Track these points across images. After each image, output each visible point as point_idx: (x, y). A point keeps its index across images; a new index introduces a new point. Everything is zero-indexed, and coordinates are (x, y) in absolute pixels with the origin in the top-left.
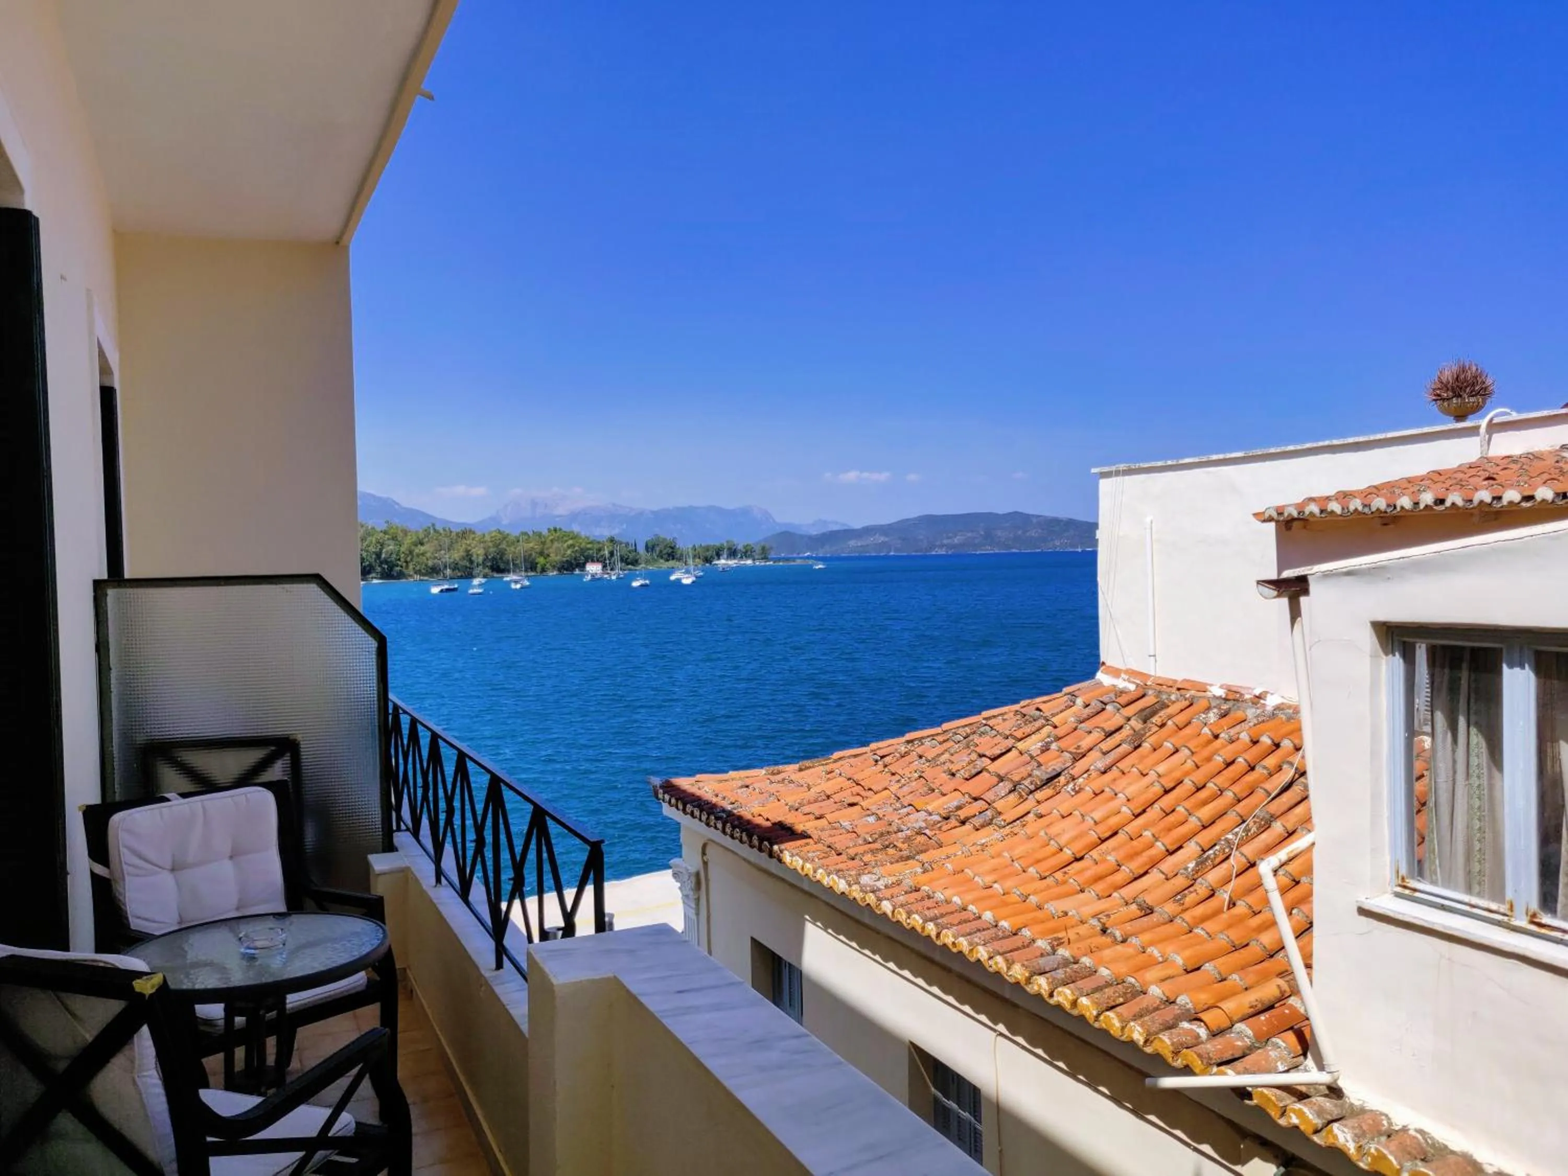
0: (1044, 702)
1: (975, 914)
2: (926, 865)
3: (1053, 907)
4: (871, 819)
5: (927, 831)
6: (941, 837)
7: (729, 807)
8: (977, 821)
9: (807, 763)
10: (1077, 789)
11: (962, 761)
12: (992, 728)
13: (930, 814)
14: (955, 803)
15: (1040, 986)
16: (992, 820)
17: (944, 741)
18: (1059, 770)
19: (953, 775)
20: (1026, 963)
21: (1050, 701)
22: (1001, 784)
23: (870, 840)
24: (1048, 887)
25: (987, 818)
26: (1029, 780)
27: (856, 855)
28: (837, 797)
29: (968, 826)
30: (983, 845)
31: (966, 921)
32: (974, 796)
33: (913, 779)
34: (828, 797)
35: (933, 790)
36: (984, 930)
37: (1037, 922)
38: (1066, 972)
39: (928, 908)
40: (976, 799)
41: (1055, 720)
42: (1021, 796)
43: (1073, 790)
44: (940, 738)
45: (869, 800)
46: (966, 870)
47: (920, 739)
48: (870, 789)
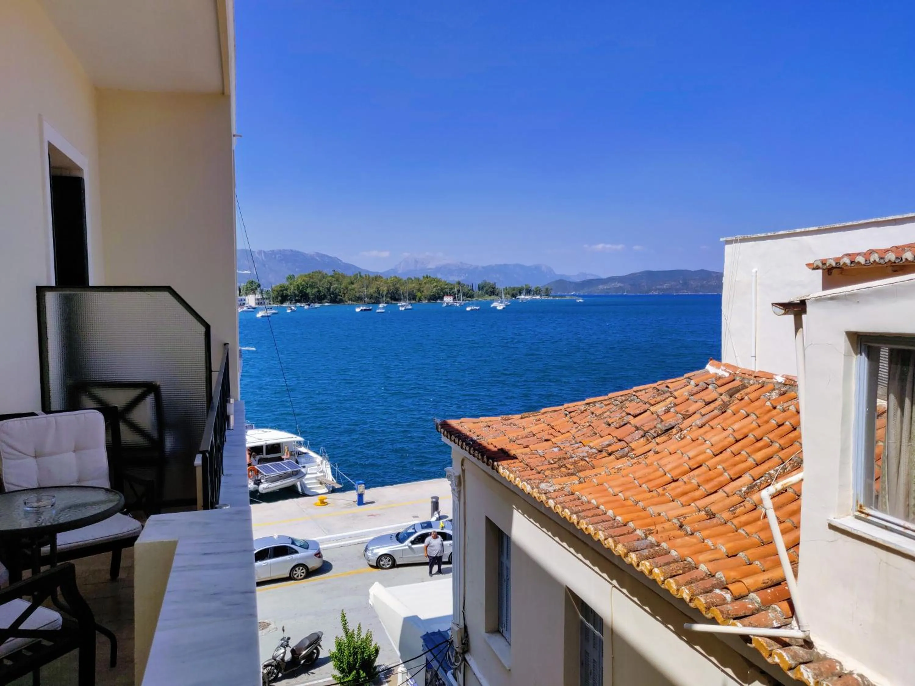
0: (672, 382)
1: (603, 511)
2: (582, 479)
3: (652, 510)
4: (556, 450)
5: (587, 459)
6: (595, 462)
7: (475, 438)
8: (618, 454)
9: (526, 414)
10: (682, 437)
11: (616, 417)
12: (638, 398)
13: (591, 448)
14: (607, 443)
15: (632, 559)
16: (627, 454)
17: (608, 404)
18: (673, 425)
19: (609, 425)
20: (625, 544)
21: (676, 381)
22: (637, 432)
23: (552, 462)
24: (653, 497)
25: (625, 452)
26: (654, 430)
27: (541, 470)
28: (538, 436)
29: (612, 457)
30: (619, 468)
31: (597, 515)
32: (619, 438)
33: (586, 426)
34: (534, 435)
35: (596, 434)
36: (607, 521)
37: (640, 518)
38: (650, 551)
39: (576, 506)
40: (620, 440)
41: (676, 394)
42: (648, 440)
43: (680, 437)
44: (606, 402)
45: (558, 438)
46: (605, 484)
47: (594, 403)
48: (559, 432)
